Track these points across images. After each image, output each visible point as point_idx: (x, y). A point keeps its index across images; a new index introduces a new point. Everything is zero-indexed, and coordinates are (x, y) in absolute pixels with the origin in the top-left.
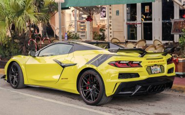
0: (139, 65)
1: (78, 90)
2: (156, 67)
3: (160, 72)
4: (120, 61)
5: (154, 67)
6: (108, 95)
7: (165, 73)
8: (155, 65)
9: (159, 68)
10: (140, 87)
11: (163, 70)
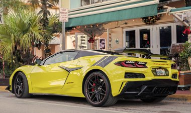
0: (144, 66)
1: (84, 92)
2: (161, 70)
3: (165, 75)
4: (126, 61)
5: (159, 70)
6: (114, 96)
7: (170, 77)
8: (160, 68)
9: (163, 71)
10: (146, 87)
11: (167, 74)
